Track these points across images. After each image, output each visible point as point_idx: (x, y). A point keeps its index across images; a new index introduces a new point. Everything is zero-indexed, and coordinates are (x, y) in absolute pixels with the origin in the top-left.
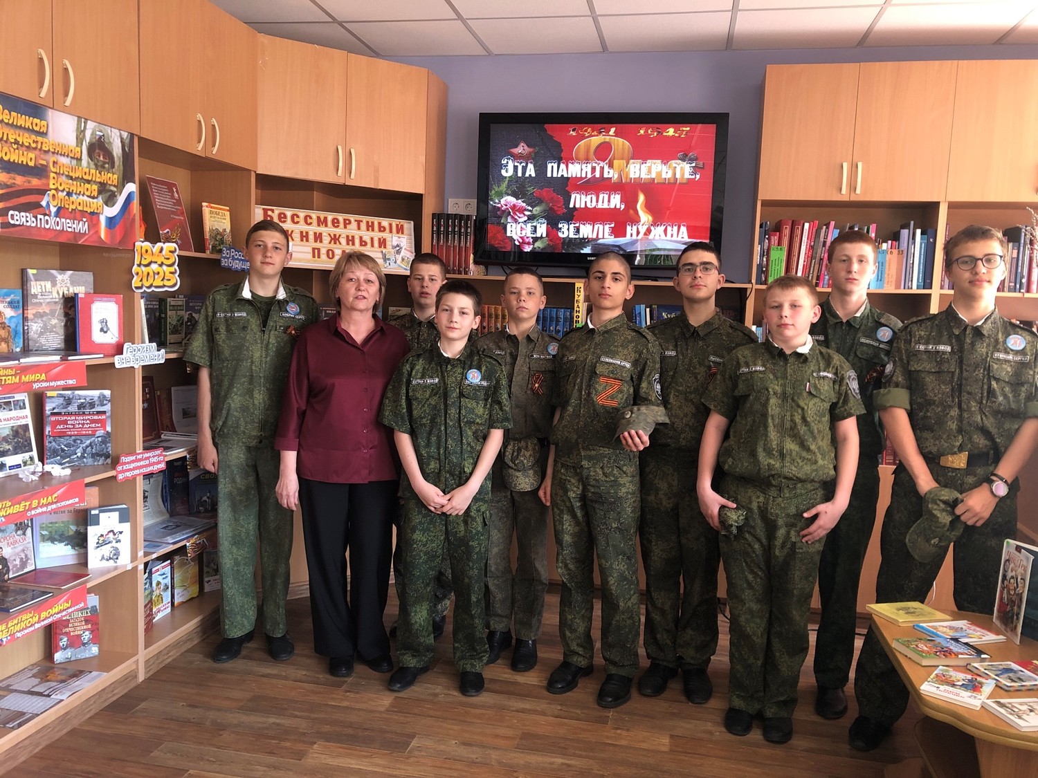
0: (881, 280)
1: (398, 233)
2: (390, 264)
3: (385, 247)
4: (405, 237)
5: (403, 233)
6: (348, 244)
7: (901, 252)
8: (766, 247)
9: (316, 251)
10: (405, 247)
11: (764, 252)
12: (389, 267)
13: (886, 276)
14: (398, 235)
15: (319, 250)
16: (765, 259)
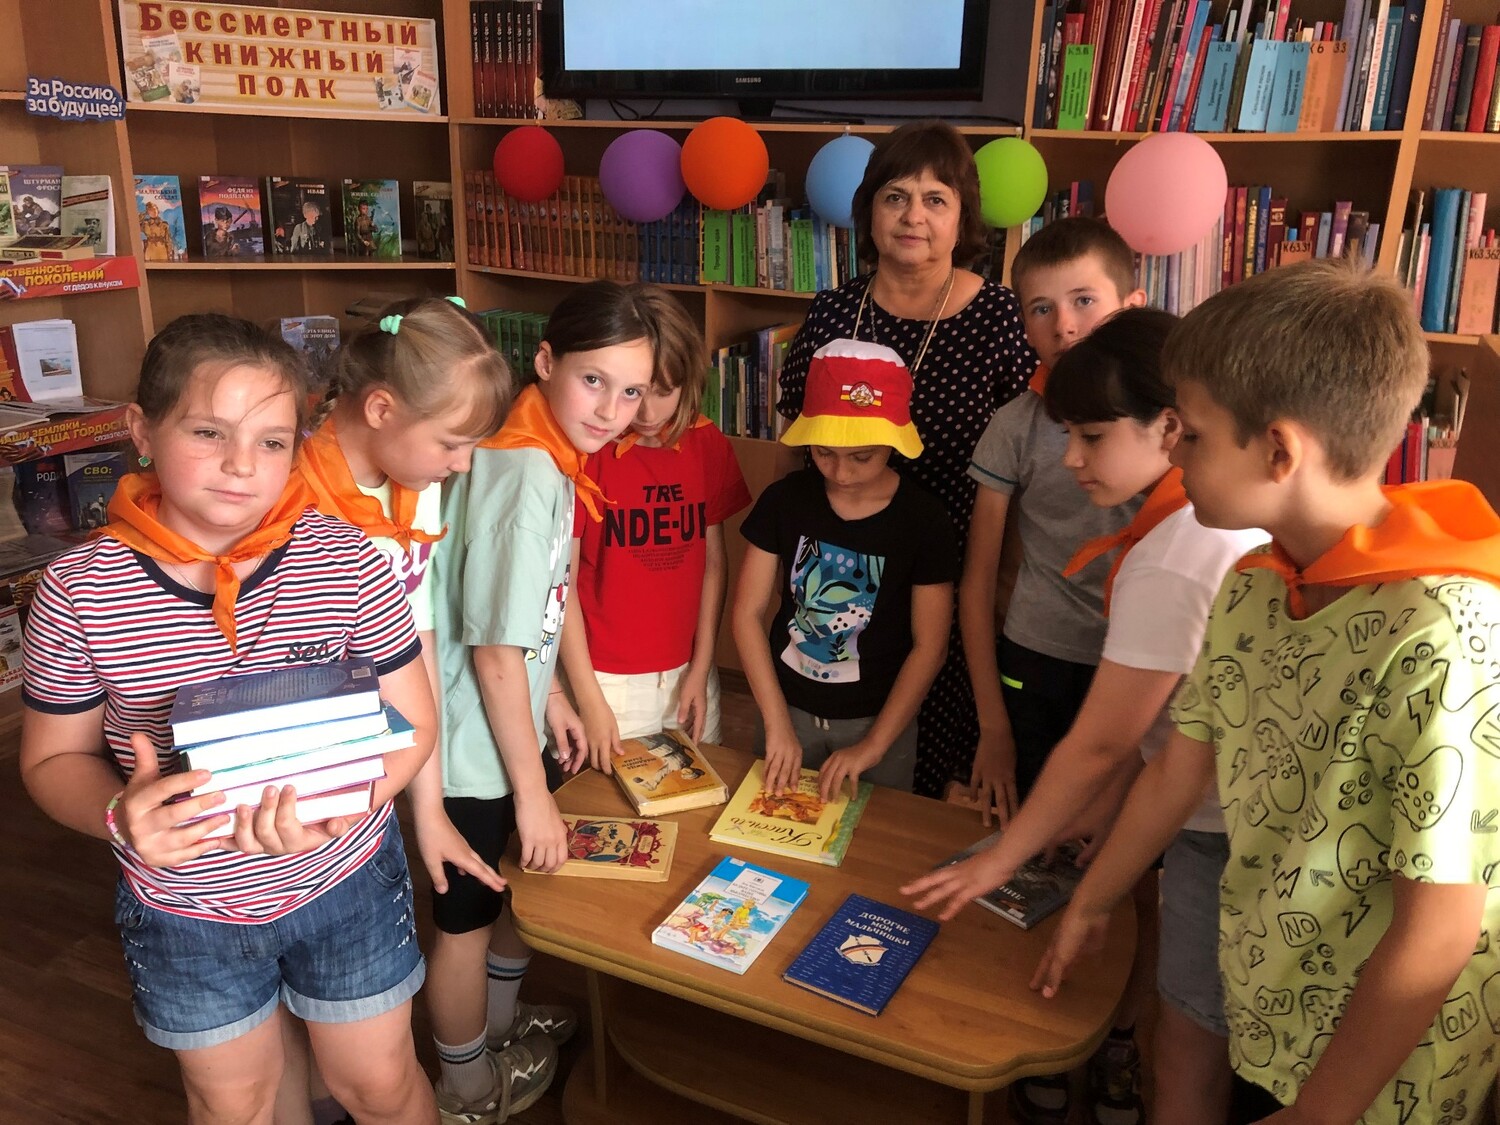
0: (1292, 113)
1: (405, 42)
2: (390, 102)
3: (380, 70)
4: (421, 50)
5: (414, 42)
6: (307, 66)
7: (1341, 48)
8: (1056, 48)
9: (247, 81)
10: (419, 69)
11: (1052, 57)
12: (389, 107)
13: (1304, 102)
14: (405, 47)
15: (252, 79)
16: (1053, 74)
